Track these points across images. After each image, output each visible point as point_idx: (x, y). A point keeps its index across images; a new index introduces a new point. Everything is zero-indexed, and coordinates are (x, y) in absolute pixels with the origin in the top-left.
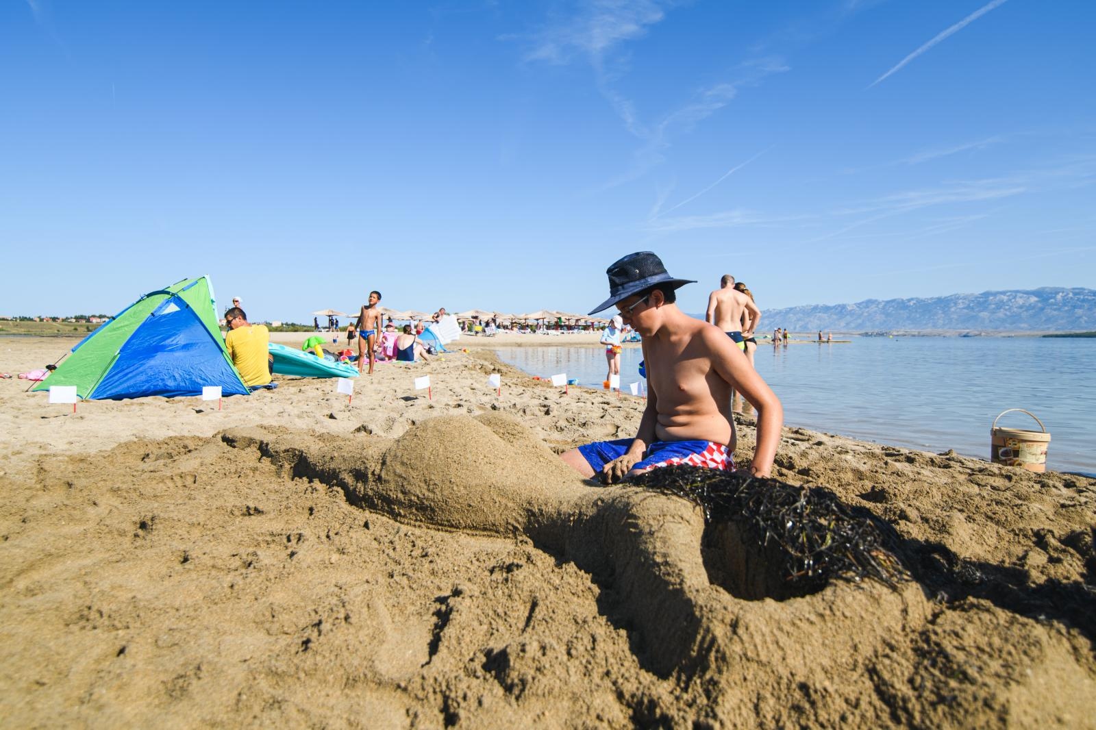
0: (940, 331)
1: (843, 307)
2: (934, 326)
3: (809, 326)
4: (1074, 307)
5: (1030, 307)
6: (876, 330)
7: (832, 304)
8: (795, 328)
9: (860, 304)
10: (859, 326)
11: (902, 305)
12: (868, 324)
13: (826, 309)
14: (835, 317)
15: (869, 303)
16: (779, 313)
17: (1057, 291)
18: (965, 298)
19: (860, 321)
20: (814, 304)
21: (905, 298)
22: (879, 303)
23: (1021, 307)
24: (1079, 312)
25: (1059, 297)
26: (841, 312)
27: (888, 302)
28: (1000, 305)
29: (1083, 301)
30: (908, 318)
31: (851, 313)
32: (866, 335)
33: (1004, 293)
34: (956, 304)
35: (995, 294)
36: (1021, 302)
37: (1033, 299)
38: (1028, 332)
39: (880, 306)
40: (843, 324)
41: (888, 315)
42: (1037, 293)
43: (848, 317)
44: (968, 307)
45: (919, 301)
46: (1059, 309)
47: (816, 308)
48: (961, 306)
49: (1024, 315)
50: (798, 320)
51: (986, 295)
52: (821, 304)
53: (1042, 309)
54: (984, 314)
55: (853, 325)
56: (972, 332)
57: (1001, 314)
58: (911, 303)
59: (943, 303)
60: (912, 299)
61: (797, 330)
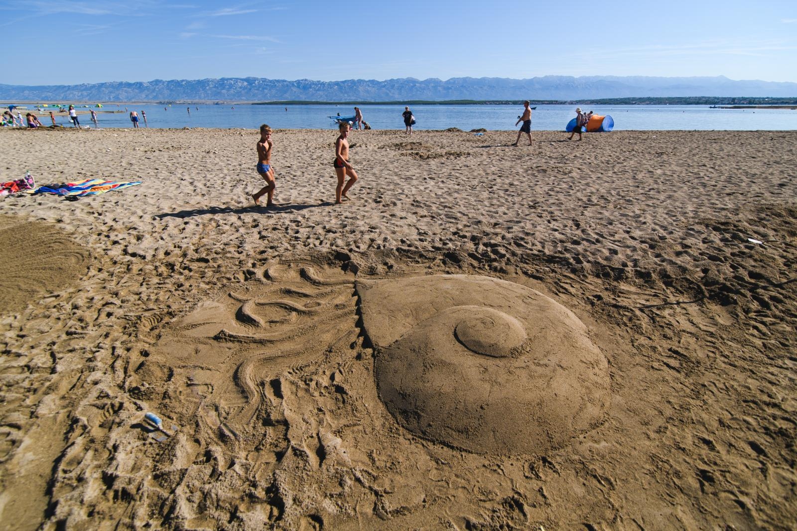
0: (203, 101)
1: (141, 84)
2: (200, 98)
3: (120, 97)
4: (264, 89)
5: (245, 88)
6: (166, 101)
7: (133, 82)
8: (110, 98)
9: (152, 82)
10: (155, 97)
11: (177, 84)
12: (160, 96)
13: (129, 85)
14: (137, 91)
15: (157, 82)
16: (94, 86)
17: (255, 79)
18: (212, 81)
19: (155, 94)
20: (119, 81)
21: (179, 79)
22: (164, 82)
23: (241, 88)
24: (266, 91)
25: (256, 82)
26: (140, 87)
27: (169, 82)
28: (231, 86)
29: (267, 85)
30: (184, 92)
31: (147, 88)
32: (161, 103)
33: (231, 79)
34: (208, 85)
35: (227, 79)
36: (240, 84)
37: (246, 83)
38: (246, 102)
39: (165, 84)
40: (144, 96)
41: (171, 90)
42: (247, 80)
43: (146, 91)
44: (215, 87)
45: (188, 82)
46: (258, 89)
47: (121, 84)
48: (211, 86)
49: (243, 92)
50: (111, 92)
51: (223, 79)
52: (124, 81)
53: (250, 89)
54: (224, 91)
55: (151, 97)
56: (221, 102)
57: (232, 91)
58: (184, 83)
59: (202, 84)
60: (183, 81)
61: (112, 100)
